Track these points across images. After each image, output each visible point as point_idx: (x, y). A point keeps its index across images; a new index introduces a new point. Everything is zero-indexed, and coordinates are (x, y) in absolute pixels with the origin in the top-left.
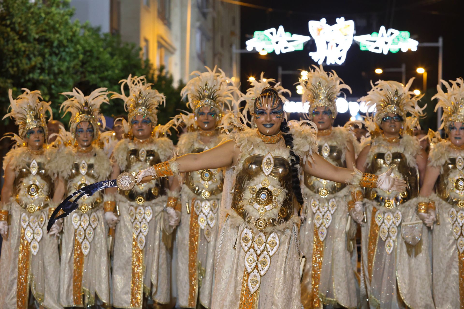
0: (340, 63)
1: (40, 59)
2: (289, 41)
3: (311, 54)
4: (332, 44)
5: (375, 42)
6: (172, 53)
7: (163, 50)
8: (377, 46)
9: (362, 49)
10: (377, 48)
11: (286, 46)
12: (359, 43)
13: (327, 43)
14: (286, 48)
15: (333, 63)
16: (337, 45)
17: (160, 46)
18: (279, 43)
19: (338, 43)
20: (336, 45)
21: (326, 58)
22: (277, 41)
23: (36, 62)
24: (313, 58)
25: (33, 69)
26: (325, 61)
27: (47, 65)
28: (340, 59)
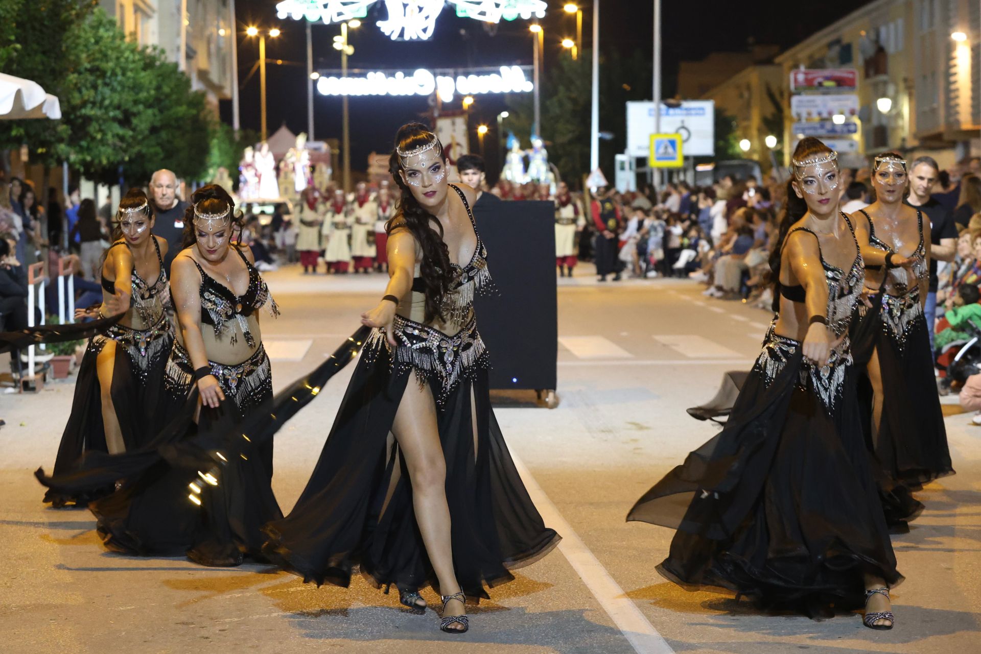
0: (425, 37)
1: (92, 92)
2: (344, 4)
3: (379, 24)
4: (412, 8)
5: (479, 3)
6: (148, 16)
7: (139, 14)
8: (484, 10)
9: (460, 14)
10: (483, 13)
11: (339, 11)
12: (455, 5)
13: (405, 6)
14: (339, 14)
15: (415, 37)
16: (421, 9)
17: (137, 9)
18: (328, 6)
19: (421, 6)
20: (418, 10)
21: (403, 30)
22: (325, 3)
23: (89, 96)
24: (382, 30)
25: (84, 104)
26: (402, 34)
27: (99, 98)
28: (425, 30)
